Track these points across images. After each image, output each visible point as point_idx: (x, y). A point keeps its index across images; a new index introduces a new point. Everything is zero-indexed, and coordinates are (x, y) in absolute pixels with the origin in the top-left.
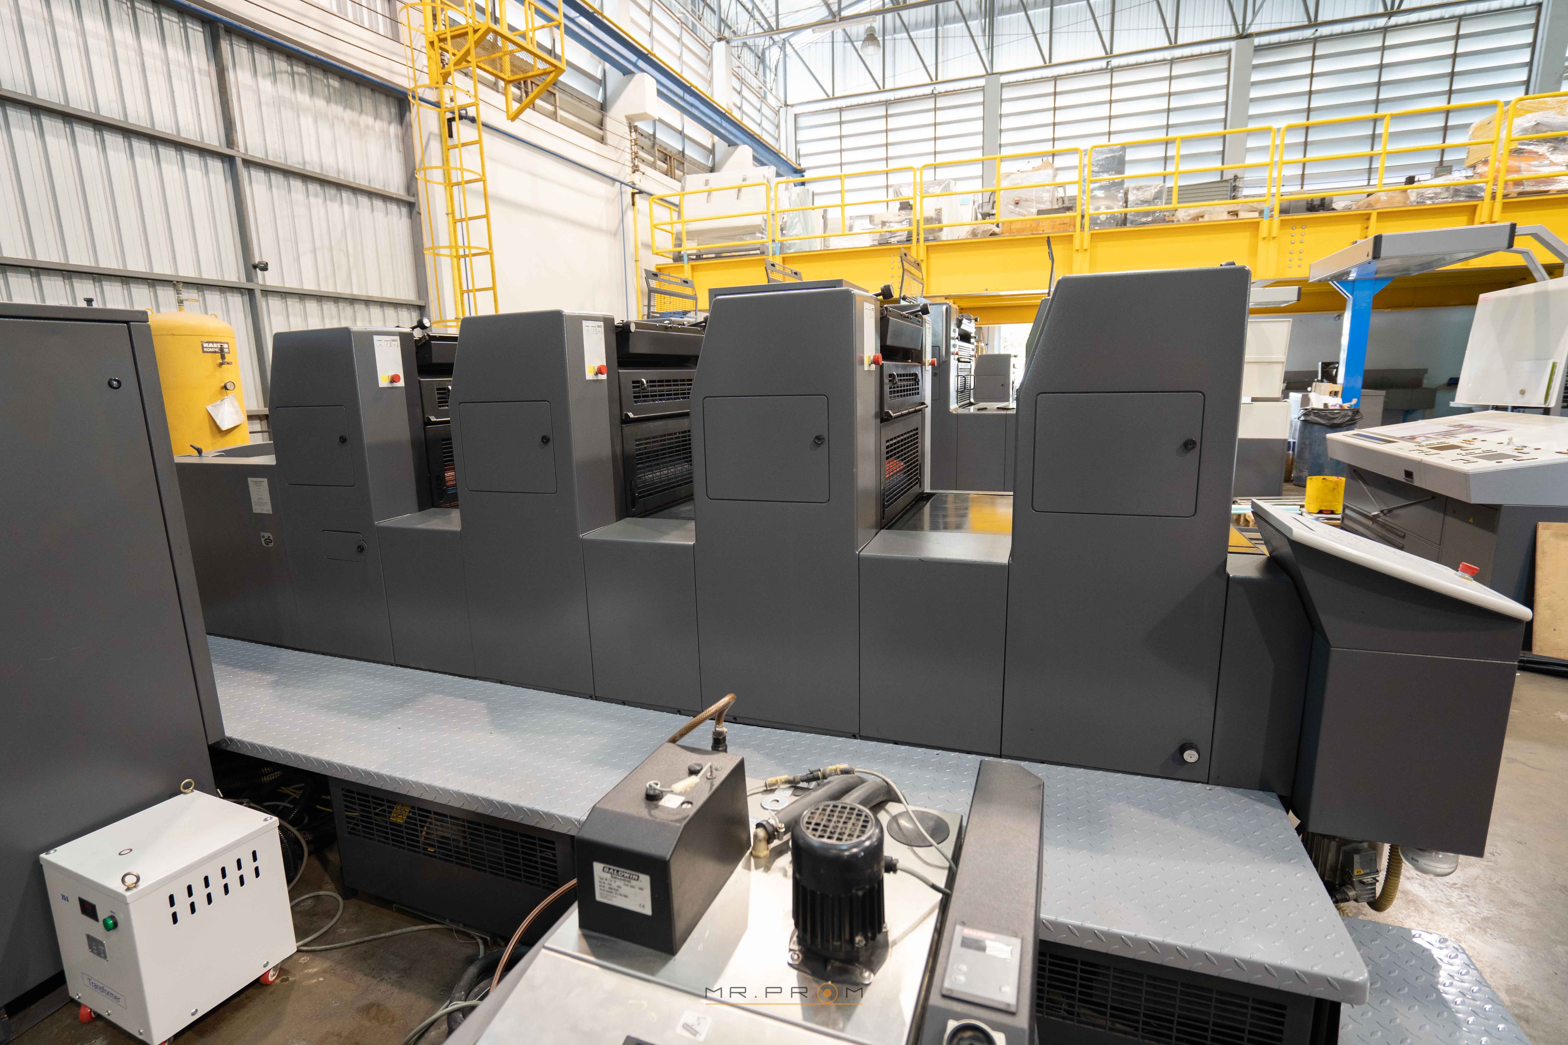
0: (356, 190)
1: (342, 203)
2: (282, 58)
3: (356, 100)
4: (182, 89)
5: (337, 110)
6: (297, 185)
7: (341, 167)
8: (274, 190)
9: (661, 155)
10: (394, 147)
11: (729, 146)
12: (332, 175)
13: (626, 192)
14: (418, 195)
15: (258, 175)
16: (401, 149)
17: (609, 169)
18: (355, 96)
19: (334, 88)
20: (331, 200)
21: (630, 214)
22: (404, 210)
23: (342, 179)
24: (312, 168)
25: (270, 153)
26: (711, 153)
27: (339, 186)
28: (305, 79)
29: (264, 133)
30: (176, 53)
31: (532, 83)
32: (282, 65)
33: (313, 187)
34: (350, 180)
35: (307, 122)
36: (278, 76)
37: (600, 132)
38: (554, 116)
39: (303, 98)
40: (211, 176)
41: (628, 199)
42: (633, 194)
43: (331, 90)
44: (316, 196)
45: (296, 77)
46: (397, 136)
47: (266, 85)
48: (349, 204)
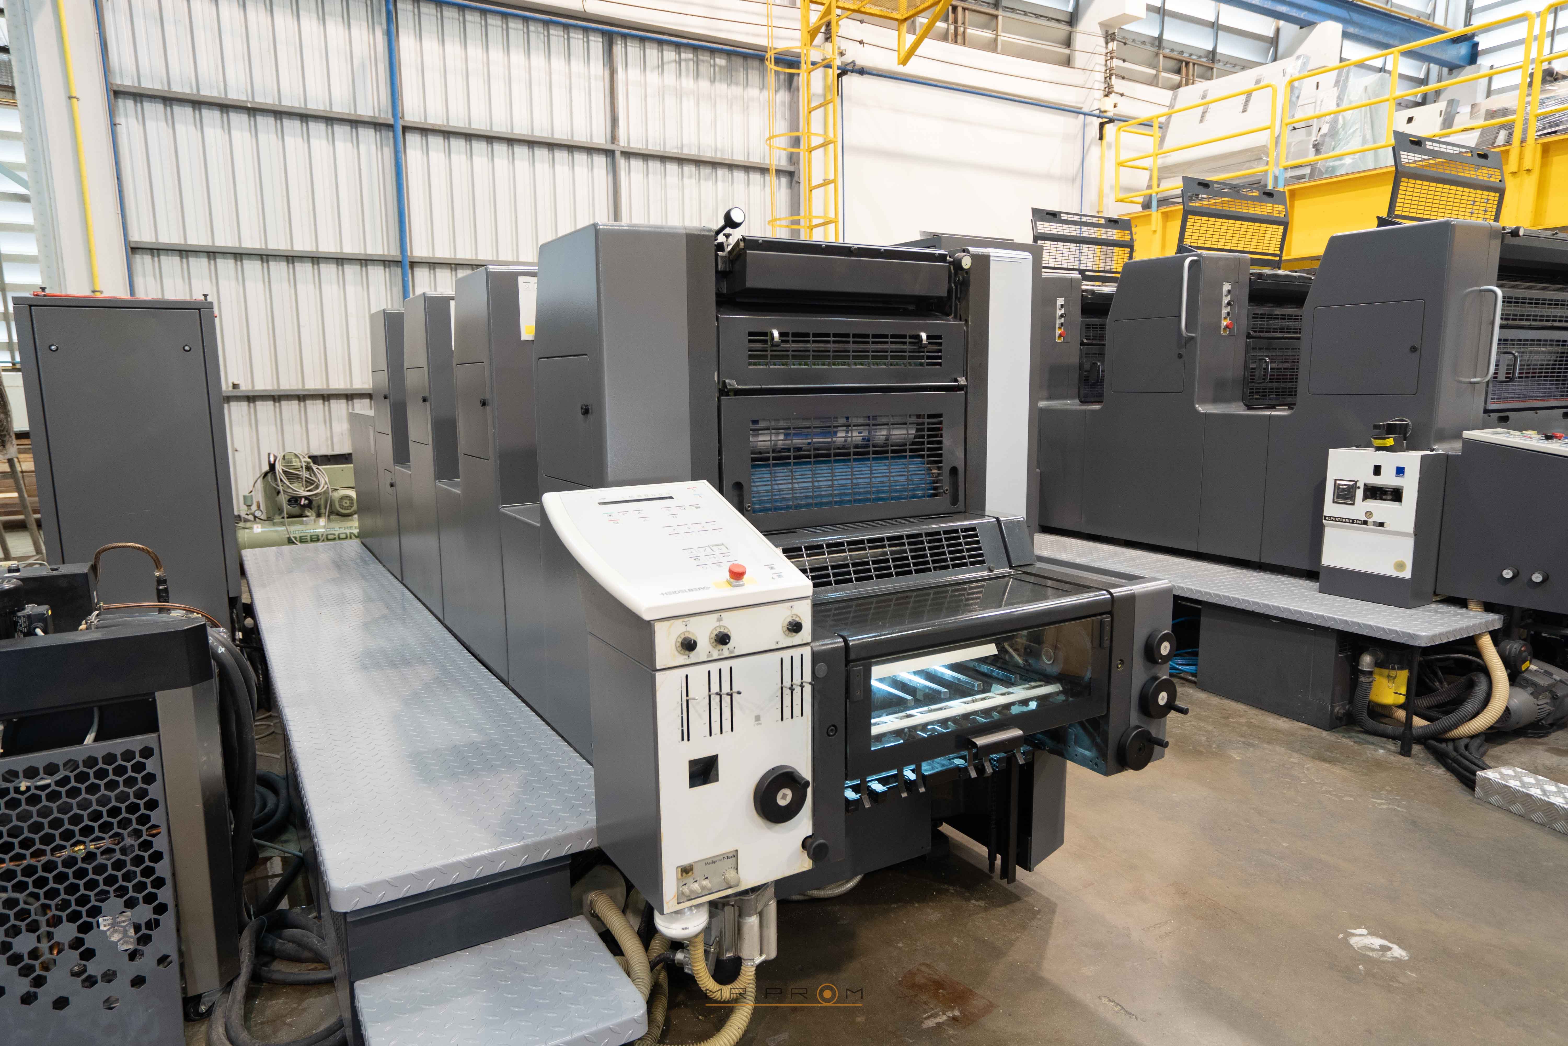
0: (731, 166)
1: (716, 181)
2: (670, 48)
3: (741, 75)
4: (579, 97)
5: (721, 87)
6: (672, 168)
7: (719, 146)
8: (650, 176)
9: (1172, 64)
10: (779, 116)
11: (1301, 28)
12: (708, 154)
13: (1091, 123)
14: (798, 163)
15: (636, 164)
16: (787, 116)
17: (1068, 97)
18: (742, 69)
19: (720, 67)
20: (706, 180)
21: (1095, 152)
22: (784, 180)
23: (719, 157)
24: (690, 151)
25: (650, 141)
26: (1272, 43)
27: (714, 165)
28: (691, 63)
29: (647, 124)
30: (577, 65)
31: (964, 9)
32: (670, 55)
33: (689, 169)
34: (727, 157)
35: (689, 104)
36: (666, 67)
37: (1067, 51)
38: (992, 46)
39: (688, 83)
40: (595, 170)
41: (1094, 130)
42: (1102, 125)
43: (717, 68)
44: (690, 177)
45: (683, 64)
46: (783, 103)
47: (653, 77)
48: (724, 181)
